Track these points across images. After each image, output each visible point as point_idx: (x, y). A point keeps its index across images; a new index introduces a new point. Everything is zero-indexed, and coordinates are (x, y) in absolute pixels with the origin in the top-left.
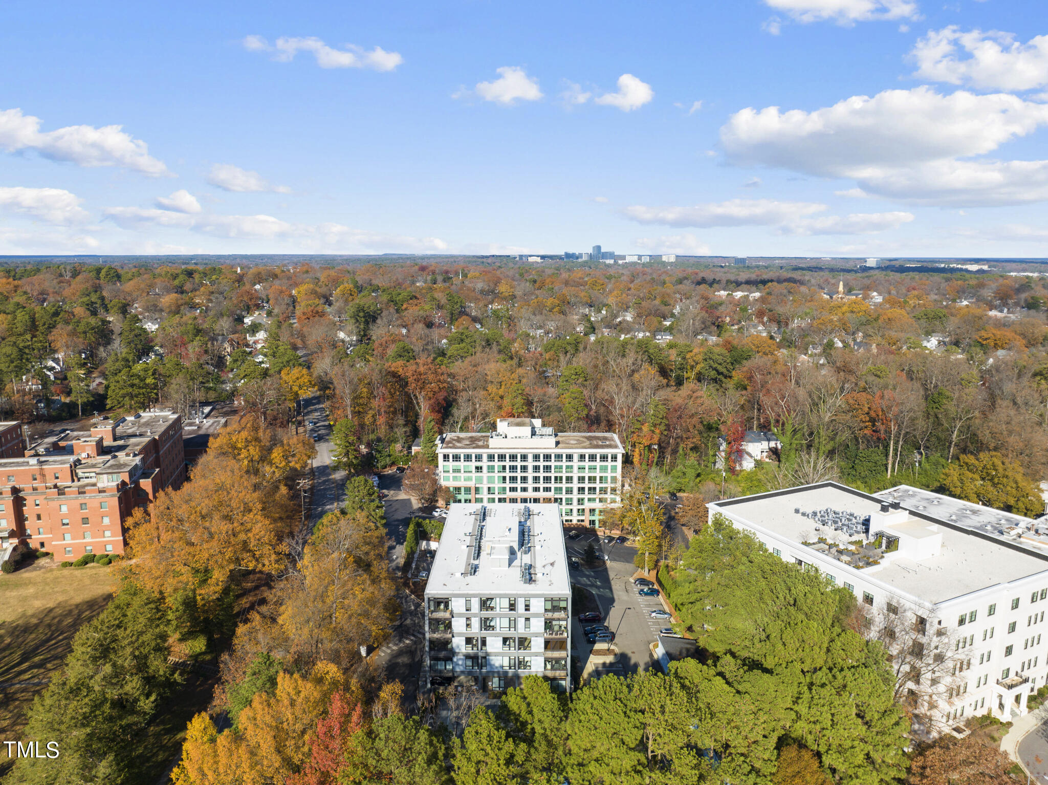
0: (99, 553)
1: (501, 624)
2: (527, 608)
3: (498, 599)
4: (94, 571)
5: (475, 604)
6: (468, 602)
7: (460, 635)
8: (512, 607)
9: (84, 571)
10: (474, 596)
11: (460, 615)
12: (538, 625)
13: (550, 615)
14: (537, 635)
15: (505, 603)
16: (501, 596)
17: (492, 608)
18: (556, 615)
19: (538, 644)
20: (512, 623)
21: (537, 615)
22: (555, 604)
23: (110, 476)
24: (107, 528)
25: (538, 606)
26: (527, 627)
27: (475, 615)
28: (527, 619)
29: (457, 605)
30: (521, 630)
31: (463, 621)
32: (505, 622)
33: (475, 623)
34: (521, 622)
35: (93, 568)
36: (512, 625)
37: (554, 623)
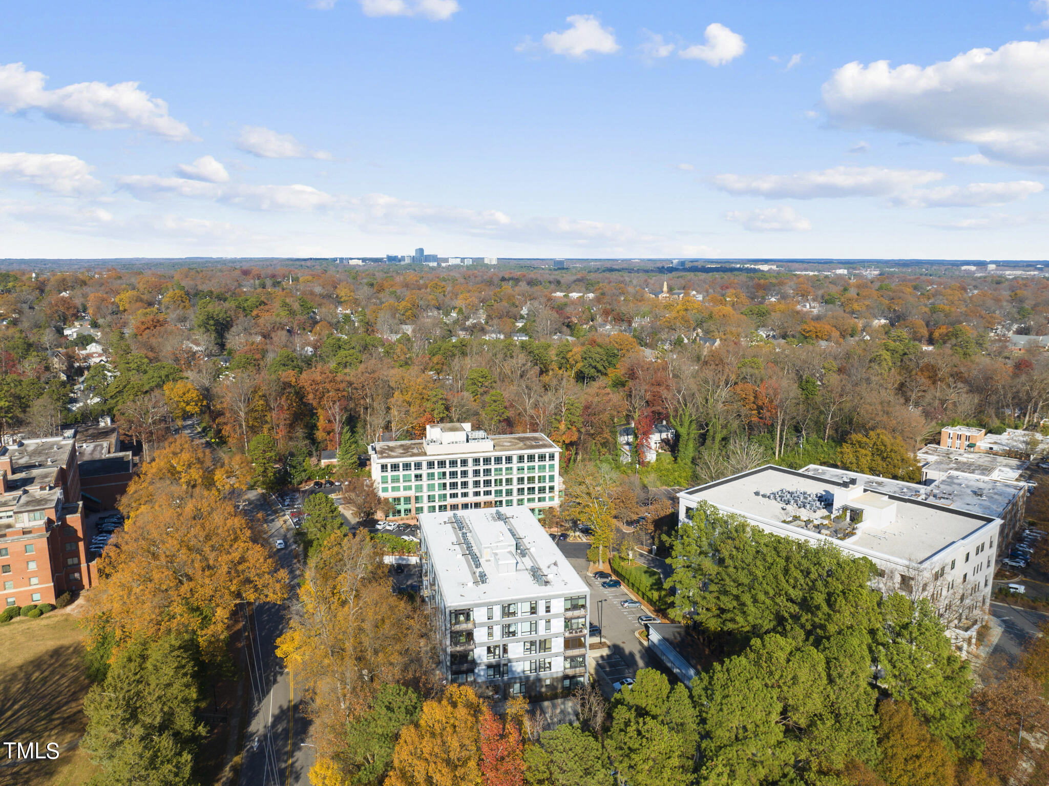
0: (24, 605)
1: (522, 628)
2: (548, 610)
3: (519, 604)
4: (25, 626)
5: (497, 611)
6: (490, 610)
7: (482, 645)
8: (533, 611)
9: (11, 627)
10: (496, 603)
11: (482, 625)
12: (558, 625)
13: (570, 614)
14: (556, 636)
15: (527, 607)
16: (523, 601)
17: (514, 614)
18: (576, 613)
19: (558, 645)
20: (533, 626)
21: (556, 616)
22: (574, 602)
23: (32, 515)
24: (34, 574)
25: (558, 606)
26: (548, 628)
27: (497, 623)
28: (548, 622)
29: (479, 615)
30: (542, 631)
31: (485, 630)
32: (526, 627)
33: (497, 630)
34: (542, 624)
35: (21, 622)
36: (533, 629)
37: (573, 621)
